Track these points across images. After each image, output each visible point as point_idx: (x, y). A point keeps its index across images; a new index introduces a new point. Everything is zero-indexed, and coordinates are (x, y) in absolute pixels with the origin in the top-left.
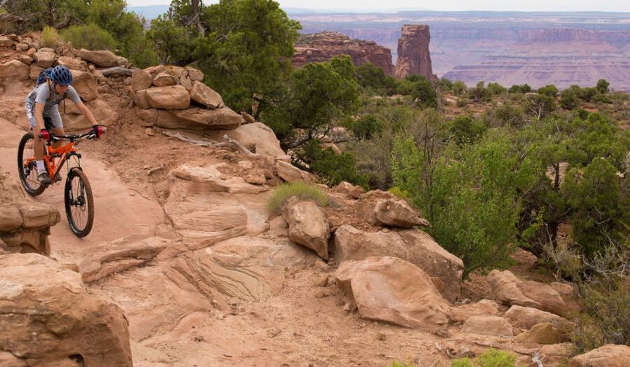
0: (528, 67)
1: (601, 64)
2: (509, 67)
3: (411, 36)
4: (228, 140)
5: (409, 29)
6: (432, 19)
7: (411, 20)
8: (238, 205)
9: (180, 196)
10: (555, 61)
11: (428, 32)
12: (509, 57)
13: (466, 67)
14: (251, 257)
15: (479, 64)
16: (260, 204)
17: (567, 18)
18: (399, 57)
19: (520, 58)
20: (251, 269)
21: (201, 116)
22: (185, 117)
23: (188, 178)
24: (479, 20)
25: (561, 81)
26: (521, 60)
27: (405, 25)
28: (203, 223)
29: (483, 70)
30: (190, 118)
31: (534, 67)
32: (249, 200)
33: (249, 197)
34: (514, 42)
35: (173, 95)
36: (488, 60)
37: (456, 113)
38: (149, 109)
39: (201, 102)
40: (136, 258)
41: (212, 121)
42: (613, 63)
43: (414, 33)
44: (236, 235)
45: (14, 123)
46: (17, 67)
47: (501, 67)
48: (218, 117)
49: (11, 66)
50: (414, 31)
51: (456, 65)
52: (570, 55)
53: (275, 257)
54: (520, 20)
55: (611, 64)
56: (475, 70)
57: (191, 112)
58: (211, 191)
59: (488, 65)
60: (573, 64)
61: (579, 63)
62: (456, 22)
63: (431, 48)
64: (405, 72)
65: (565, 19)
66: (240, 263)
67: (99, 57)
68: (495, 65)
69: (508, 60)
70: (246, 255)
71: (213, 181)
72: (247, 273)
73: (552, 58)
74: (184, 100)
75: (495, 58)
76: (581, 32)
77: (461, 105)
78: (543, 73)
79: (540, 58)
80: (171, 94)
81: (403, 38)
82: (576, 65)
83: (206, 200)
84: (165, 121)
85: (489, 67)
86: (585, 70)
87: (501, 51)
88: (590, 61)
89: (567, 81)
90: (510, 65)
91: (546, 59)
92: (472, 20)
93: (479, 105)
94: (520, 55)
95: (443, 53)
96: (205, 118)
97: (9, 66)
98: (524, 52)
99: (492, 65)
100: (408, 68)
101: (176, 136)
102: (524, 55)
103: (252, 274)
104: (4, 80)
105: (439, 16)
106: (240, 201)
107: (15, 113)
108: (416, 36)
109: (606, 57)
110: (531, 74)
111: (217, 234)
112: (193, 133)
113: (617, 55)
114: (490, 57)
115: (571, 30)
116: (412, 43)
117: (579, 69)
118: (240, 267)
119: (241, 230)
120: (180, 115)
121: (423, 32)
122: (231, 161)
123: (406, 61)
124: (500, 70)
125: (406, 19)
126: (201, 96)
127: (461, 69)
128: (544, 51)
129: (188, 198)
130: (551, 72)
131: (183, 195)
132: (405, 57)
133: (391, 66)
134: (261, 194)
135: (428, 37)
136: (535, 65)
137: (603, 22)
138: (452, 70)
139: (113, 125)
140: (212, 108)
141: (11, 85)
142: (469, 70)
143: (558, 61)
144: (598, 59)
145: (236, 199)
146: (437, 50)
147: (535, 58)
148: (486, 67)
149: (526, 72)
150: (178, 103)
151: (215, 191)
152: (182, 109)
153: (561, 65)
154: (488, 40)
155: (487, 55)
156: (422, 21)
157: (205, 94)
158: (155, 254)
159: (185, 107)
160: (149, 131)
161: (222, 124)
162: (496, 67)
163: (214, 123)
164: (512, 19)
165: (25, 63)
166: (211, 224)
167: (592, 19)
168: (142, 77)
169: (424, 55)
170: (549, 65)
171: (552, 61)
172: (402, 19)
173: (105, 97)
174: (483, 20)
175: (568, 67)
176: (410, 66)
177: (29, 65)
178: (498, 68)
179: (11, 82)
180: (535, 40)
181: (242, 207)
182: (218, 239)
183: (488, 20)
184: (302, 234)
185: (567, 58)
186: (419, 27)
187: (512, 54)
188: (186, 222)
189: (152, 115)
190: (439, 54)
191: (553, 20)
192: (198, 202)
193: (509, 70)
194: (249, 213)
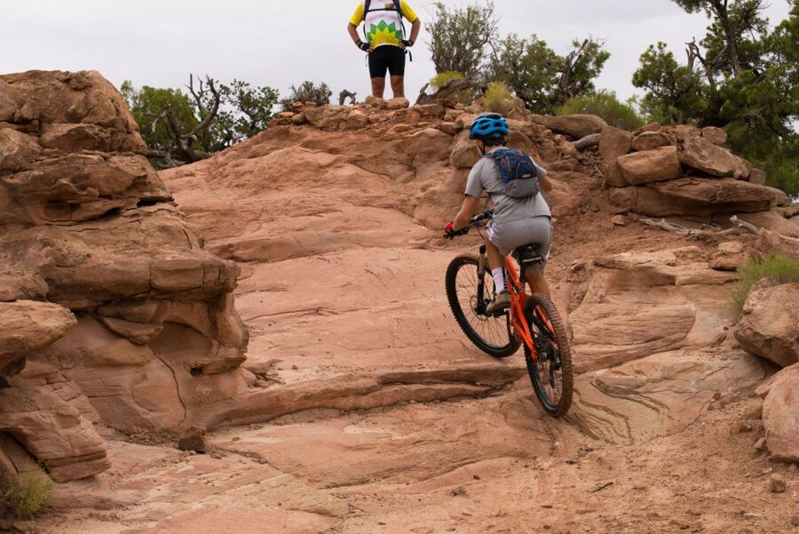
4: (737, 223)
8: (685, 303)
9: (595, 295)
14: (664, 378)
16: (724, 302)
20: (653, 396)
21: (696, 189)
22: (672, 192)
23: (611, 265)
28: (615, 332)
30: (680, 194)
32: (707, 296)
33: (704, 290)
35: (651, 158)
38: (625, 186)
39: (696, 166)
40: (473, 384)
41: (715, 196)
44: (664, 349)
45: (412, 216)
46: (432, 138)
48: (724, 188)
49: (422, 138)
53: (709, 378)
57: (680, 184)
58: (651, 287)
66: (638, 387)
67: (576, 124)
70: (657, 375)
71: (651, 268)
72: (644, 404)
74: (667, 163)
80: (648, 156)
83: (636, 299)
84: (650, 203)
96: (703, 192)
97: (418, 136)
101: (659, 224)
103: (653, 404)
104: (413, 160)
106: (689, 298)
107: (414, 201)
111: (631, 349)
112: (694, 221)
118: (637, 393)
119: (675, 341)
120: (664, 189)
122: (707, 244)
126: (696, 156)
129: (609, 298)
131: (601, 292)
134: (728, 286)
139: (568, 214)
140: (717, 176)
141: (424, 166)
145: (685, 293)
150: (658, 169)
151: (657, 285)
152: (667, 180)
157: (704, 153)
158: (510, 380)
159: (673, 177)
160: (618, 219)
161: (734, 200)
163: (718, 199)
165: (446, 132)
166: (628, 334)
168: (614, 137)
173: (567, 176)
177: (453, 135)
179: (424, 162)
181: (692, 307)
182: (629, 355)
184: (748, 332)
188: (590, 333)
189: (629, 196)
192: (622, 303)
194: (700, 315)
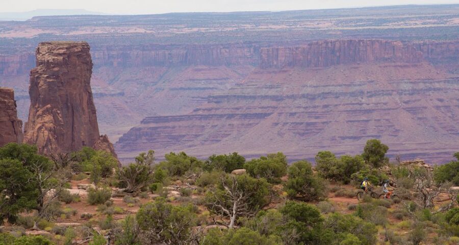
0: (280, 114)
1: (418, 104)
2: (245, 116)
3: (56, 64)
5: (50, 52)
6: (98, 31)
7: (58, 33)
10: (330, 101)
11: (89, 56)
12: (245, 97)
13: (166, 119)
15: (188, 111)
17: (351, 21)
18: (33, 105)
19: (266, 97)
24: (187, 31)
25: (343, 138)
26: (266, 103)
27: (43, 44)
29: (197, 123)
31: (292, 114)
34: (253, 69)
36: (205, 105)
37: (83, 217)
42: (441, 100)
43: (61, 58)
47: (230, 116)
50: (60, 54)
51: (145, 116)
52: (357, 88)
54: (263, 27)
55: (439, 104)
56: (181, 123)
59: (206, 113)
60: (365, 107)
61: (377, 104)
62: (145, 34)
63: (96, 86)
64: (46, 133)
65: (346, 22)
68: (219, 112)
69: (243, 103)
73: (325, 95)
75: (218, 99)
76: (377, 46)
77: (97, 200)
78: (308, 124)
79: (303, 96)
81: (40, 69)
82: (371, 106)
85: (206, 117)
86: (387, 117)
87: (229, 86)
88: (397, 99)
89: (355, 138)
90: (248, 112)
91: (312, 98)
92: (175, 31)
93: (133, 199)
94: (264, 92)
95: (122, 94)
98: (271, 87)
99: (213, 112)
100: (51, 125)
102: (272, 92)
105: (112, 25)
108: (65, 63)
109: (430, 89)
110: (287, 127)
113: (448, 86)
114: (209, 99)
115: (360, 41)
116: (57, 77)
117: (375, 116)
121: (79, 55)
123: (47, 112)
124: (229, 122)
125: (47, 32)
127: (154, 122)
128: (309, 83)
130: (324, 123)
132: (44, 104)
133: (15, 123)
135: (88, 65)
136: (294, 111)
137: (419, 25)
138: (138, 125)
142: (171, 124)
143: (336, 102)
144: (412, 94)
146: (111, 88)
147: (293, 97)
148: (202, 117)
149: (277, 124)
153: (341, 108)
154: (204, 67)
155: (205, 94)
156: (78, 34)
162: (222, 116)
164: (249, 26)
167: (399, 20)
169: (81, 100)
170: (319, 110)
171: (325, 102)
172: (41, 32)
174: (195, 29)
175: (355, 111)
176: (56, 121)
178: (224, 119)
180: (291, 64)
183: (203, 30)
185: (353, 94)
186: (71, 47)
187: (249, 91)
190: (113, 95)
191: (324, 26)
193: (246, 122)
